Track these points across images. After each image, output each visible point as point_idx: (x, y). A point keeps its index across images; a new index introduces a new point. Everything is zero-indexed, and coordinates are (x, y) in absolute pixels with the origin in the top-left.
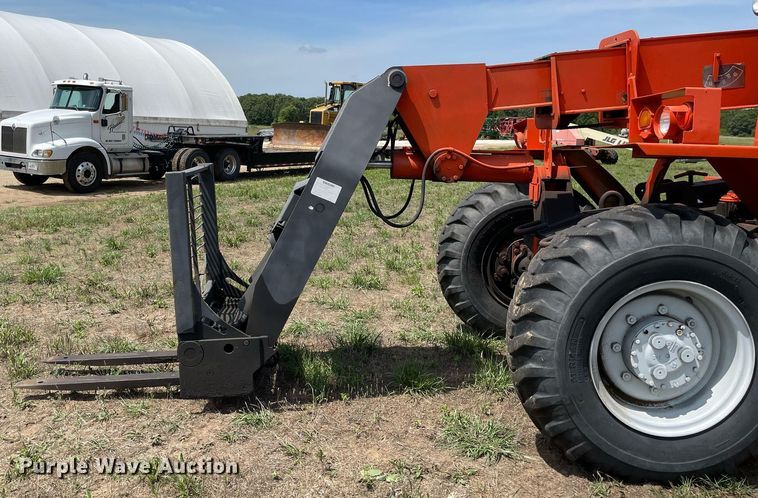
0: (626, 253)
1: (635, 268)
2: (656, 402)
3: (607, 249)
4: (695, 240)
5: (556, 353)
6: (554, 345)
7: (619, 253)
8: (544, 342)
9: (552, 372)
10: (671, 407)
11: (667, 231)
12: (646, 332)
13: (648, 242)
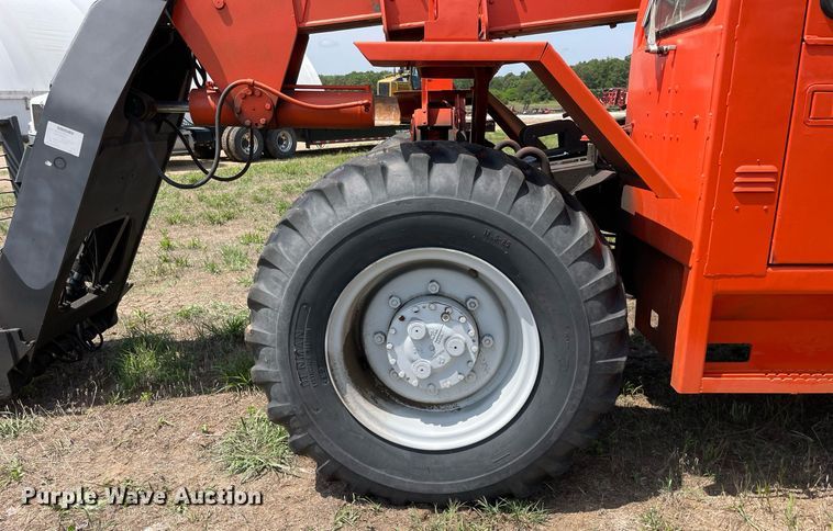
0: (353, 212)
1: (367, 233)
2: (443, 404)
3: (332, 207)
4: (448, 190)
5: (277, 351)
6: (273, 341)
7: (346, 213)
8: (264, 336)
9: (277, 375)
10: (459, 409)
11: (410, 178)
12: (402, 319)
13: (382, 195)
